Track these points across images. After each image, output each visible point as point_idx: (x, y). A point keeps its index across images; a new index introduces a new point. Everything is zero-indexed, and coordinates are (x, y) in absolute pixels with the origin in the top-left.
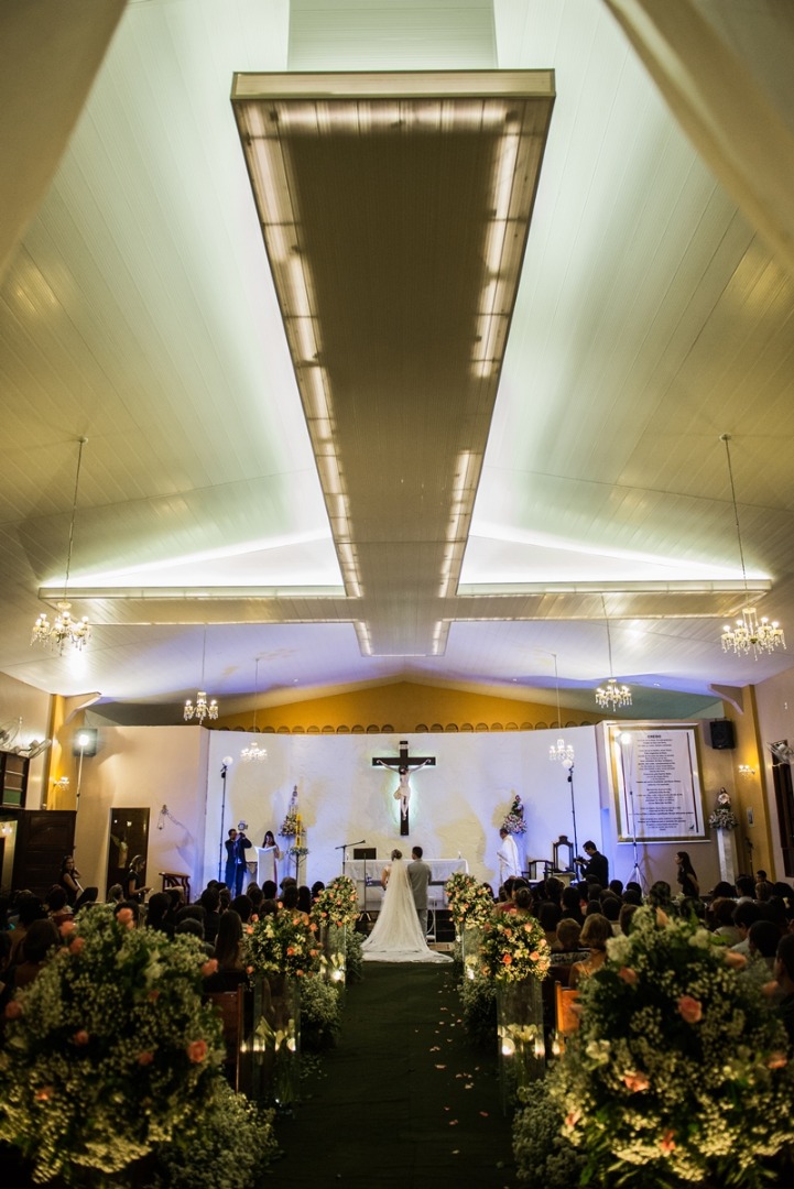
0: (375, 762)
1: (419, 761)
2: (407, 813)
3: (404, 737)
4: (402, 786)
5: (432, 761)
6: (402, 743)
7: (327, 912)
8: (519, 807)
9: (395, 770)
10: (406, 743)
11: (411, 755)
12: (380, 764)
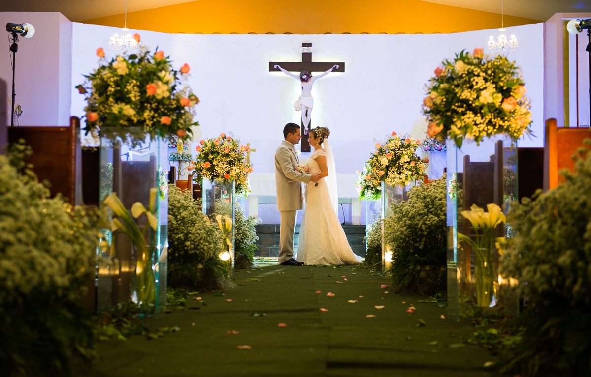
0: (273, 67)
1: (324, 67)
3: (307, 38)
4: (304, 95)
5: (341, 67)
6: (304, 45)
9: (295, 77)
10: (310, 45)
11: (315, 59)
12: (278, 70)
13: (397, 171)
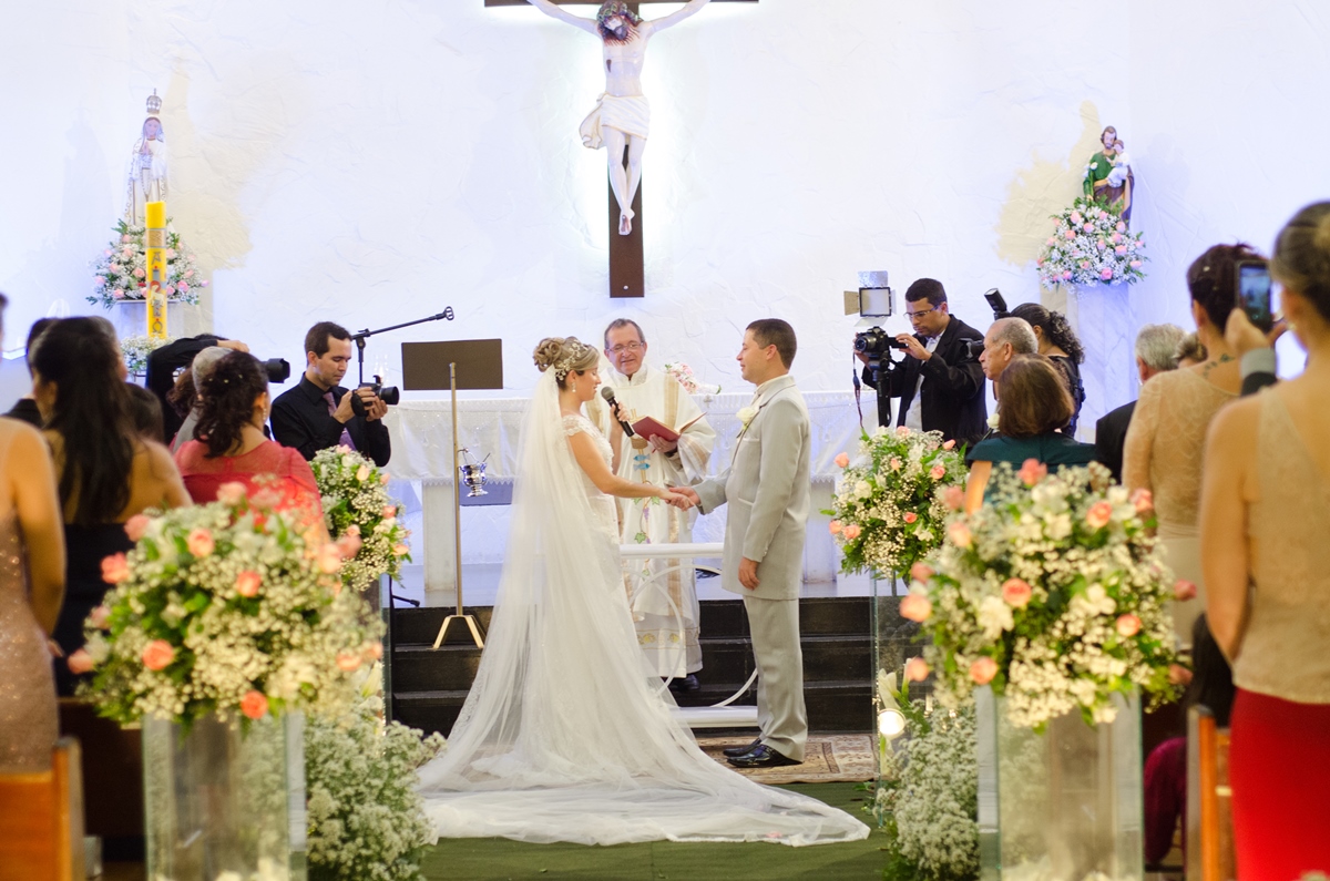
2: (637, 204)
4: (613, 91)
7: (175, 636)
8: (1113, 178)
9: (581, 22)
13: (1056, 661)
